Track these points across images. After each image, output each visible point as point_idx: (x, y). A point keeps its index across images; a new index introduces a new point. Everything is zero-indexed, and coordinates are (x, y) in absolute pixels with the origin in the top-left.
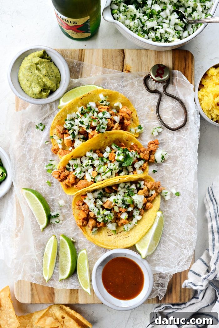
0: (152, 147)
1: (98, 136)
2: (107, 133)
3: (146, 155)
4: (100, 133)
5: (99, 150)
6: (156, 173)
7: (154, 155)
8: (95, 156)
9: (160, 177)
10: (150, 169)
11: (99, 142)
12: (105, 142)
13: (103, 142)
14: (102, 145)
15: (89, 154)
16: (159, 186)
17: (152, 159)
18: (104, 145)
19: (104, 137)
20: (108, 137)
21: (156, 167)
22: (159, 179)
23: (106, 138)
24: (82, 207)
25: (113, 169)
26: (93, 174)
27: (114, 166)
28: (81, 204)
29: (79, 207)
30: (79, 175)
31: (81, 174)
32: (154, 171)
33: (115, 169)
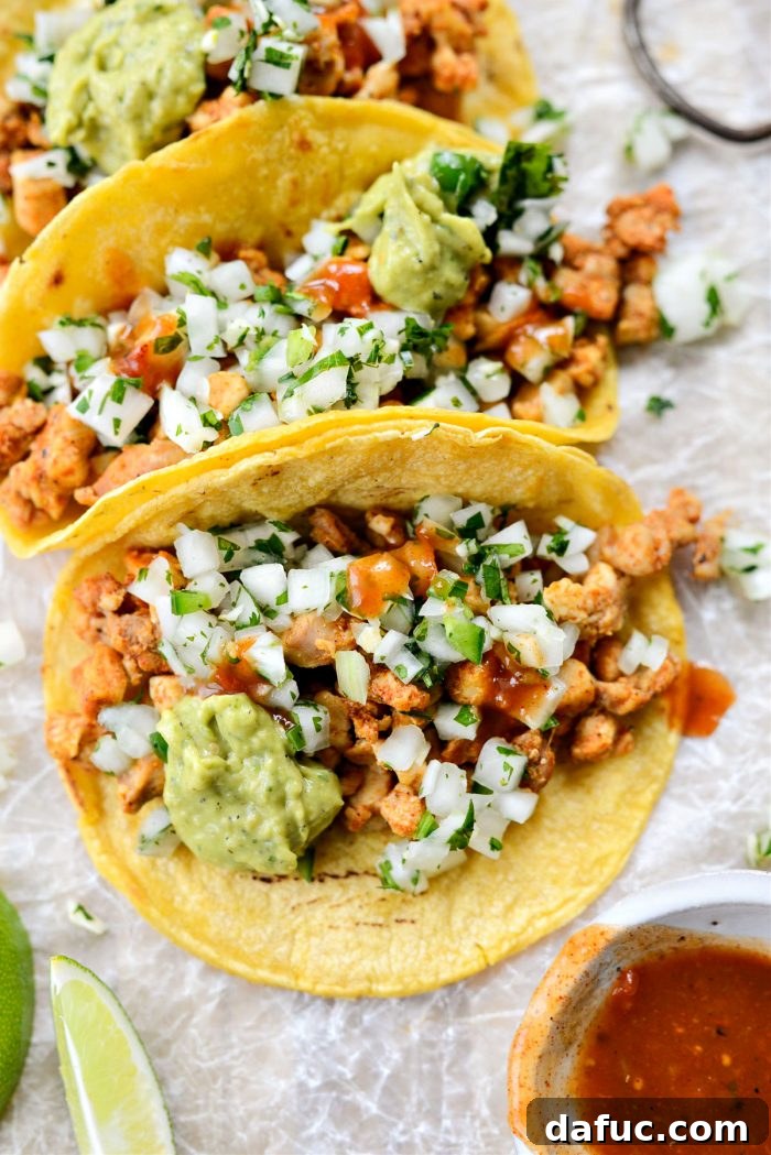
0: (637, 229)
1: (242, 125)
2: (311, 109)
3: (594, 286)
4: (261, 103)
5: (261, 247)
6: (668, 414)
7: (648, 283)
8: (233, 275)
9: (699, 442)
10: (630, 390)
11: (248, 172)
12: (295, 183)
13: (284, 180)
14: (277, 202)
15: (182, 262)
16: (692, 512)
17: (640, 315)
18: (294, 203)
19: (286, 137)
20: (317, 137)
21: (667, 374)
22: (692, 459)
23: (304, 145)
24: (112, 625)
25: (363, 359)
26: (213, 392)
27: (370, 335)
28: (110, 602)
29: (95, 622)
30: (113, 409)
31: (120, 400)
32: (659, 406)
33: (376, 356)
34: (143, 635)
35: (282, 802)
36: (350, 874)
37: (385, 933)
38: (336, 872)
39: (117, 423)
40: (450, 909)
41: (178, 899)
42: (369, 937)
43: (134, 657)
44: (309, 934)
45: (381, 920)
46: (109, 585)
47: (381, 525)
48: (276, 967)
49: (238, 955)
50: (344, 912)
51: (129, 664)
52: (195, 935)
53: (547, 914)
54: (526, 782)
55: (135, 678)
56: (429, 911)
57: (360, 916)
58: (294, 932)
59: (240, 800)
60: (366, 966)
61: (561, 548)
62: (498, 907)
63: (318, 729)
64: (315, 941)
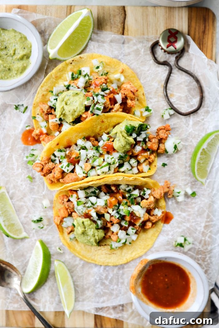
0: (162, 134)
1: (92, 119)
2: (104, 115)
3: (154, 144)
4: (95, 116)
5: (94, 137)
6: (166, 166)
7: (164, 144)
8: (88, 144)
9: (171, 172)
10: (158, 162)
11: (93, 127)
12: (101, 128)
13: (99, 127)
14: (97, 130)
15: (81, 142)
16: (168, 186)
17: (162, 149)
18: (100, 130)
19: (99, 121)
20: (105, 120)
21: (166, 159)
22: (169, 175)
23: (103, 122)
24: (66, 204)
25: (112, 164)
26: (85, 167)
27: (113, 159)
28: (66, 200)
29: (63, 202)
30: (67, 168)
31: (68, 167)
32: (164, 165)
33: (114, 163)
34: (72, 206)
35: (94, 236)
36: (105, 245)
37: (111, 255)
38: (103, 244)
39: (68, 170)
40: (122, 252)
41: (76, 248)
42: (108, 256)
43: (70, 209)
44: (98, 255)
45: (110, 253)
46: (66, 197)
47: (113, 188)
48: (92, 260)
49: (86, 258)
50: (104, 252)
51: (69, 210)
52: (79, 254)
53: (139, 254)
54: (136, 233)
55: (70, 213)
56: (118, 252)
57: (107, 252)
58: (95, 255)
59: (87, 235)
60: (107, 261)
61: (144, 194)
62: (130, 252)
63: (101, 224)
64: (99, 256)
